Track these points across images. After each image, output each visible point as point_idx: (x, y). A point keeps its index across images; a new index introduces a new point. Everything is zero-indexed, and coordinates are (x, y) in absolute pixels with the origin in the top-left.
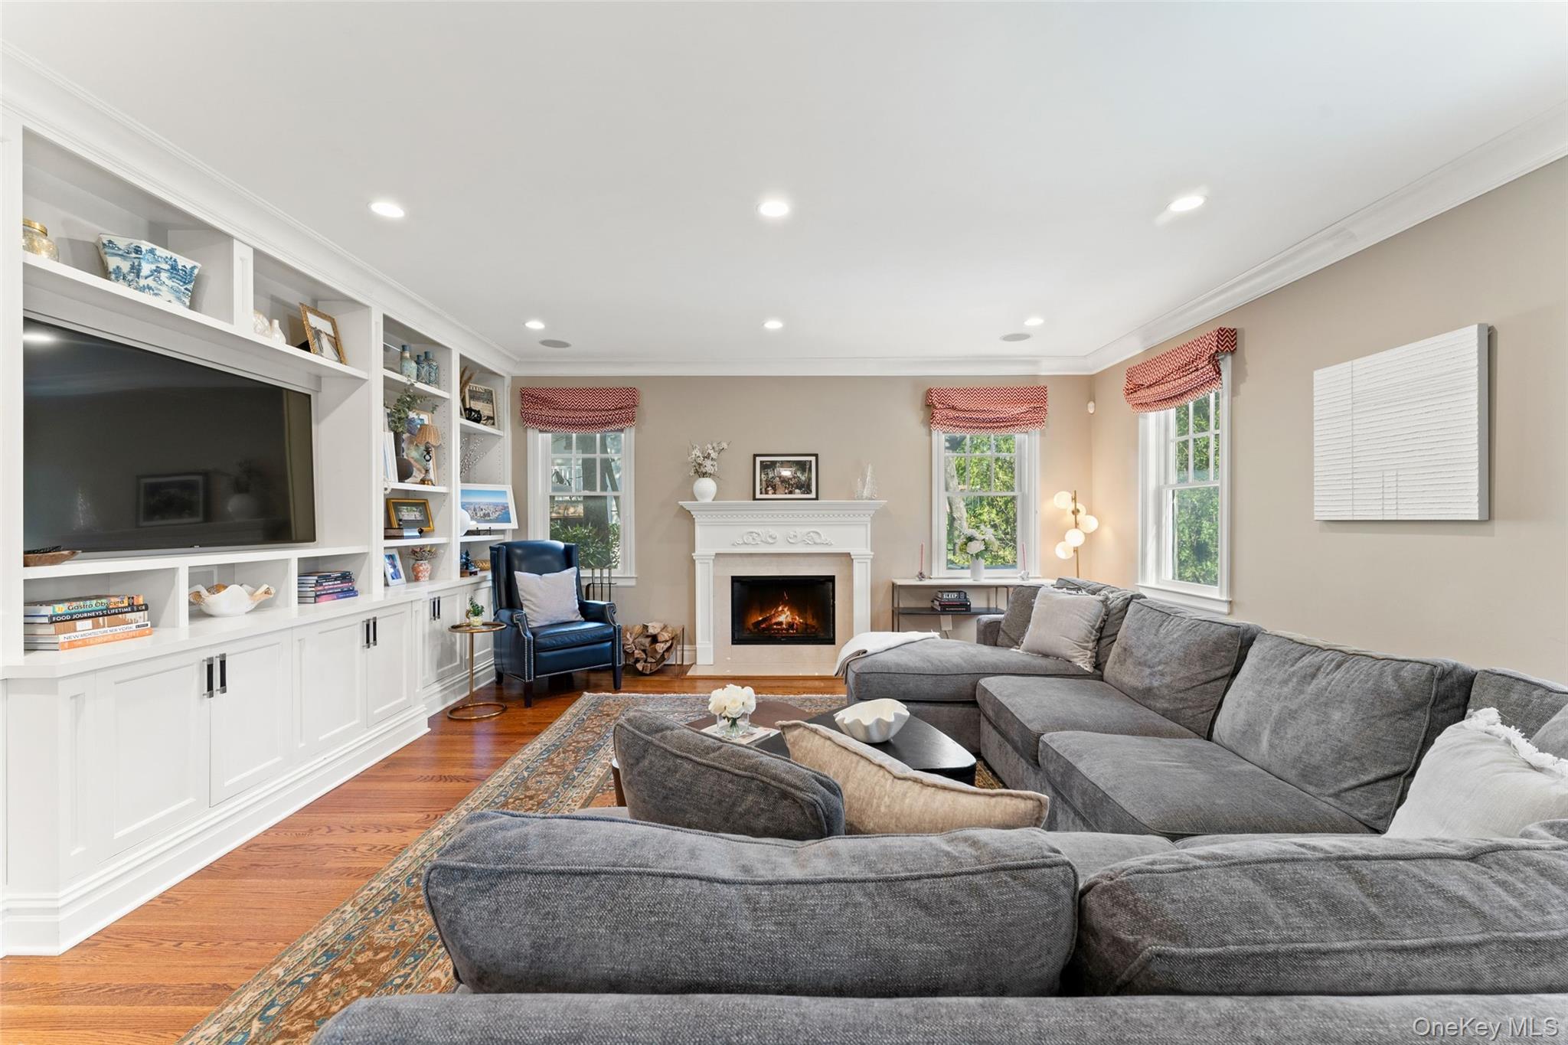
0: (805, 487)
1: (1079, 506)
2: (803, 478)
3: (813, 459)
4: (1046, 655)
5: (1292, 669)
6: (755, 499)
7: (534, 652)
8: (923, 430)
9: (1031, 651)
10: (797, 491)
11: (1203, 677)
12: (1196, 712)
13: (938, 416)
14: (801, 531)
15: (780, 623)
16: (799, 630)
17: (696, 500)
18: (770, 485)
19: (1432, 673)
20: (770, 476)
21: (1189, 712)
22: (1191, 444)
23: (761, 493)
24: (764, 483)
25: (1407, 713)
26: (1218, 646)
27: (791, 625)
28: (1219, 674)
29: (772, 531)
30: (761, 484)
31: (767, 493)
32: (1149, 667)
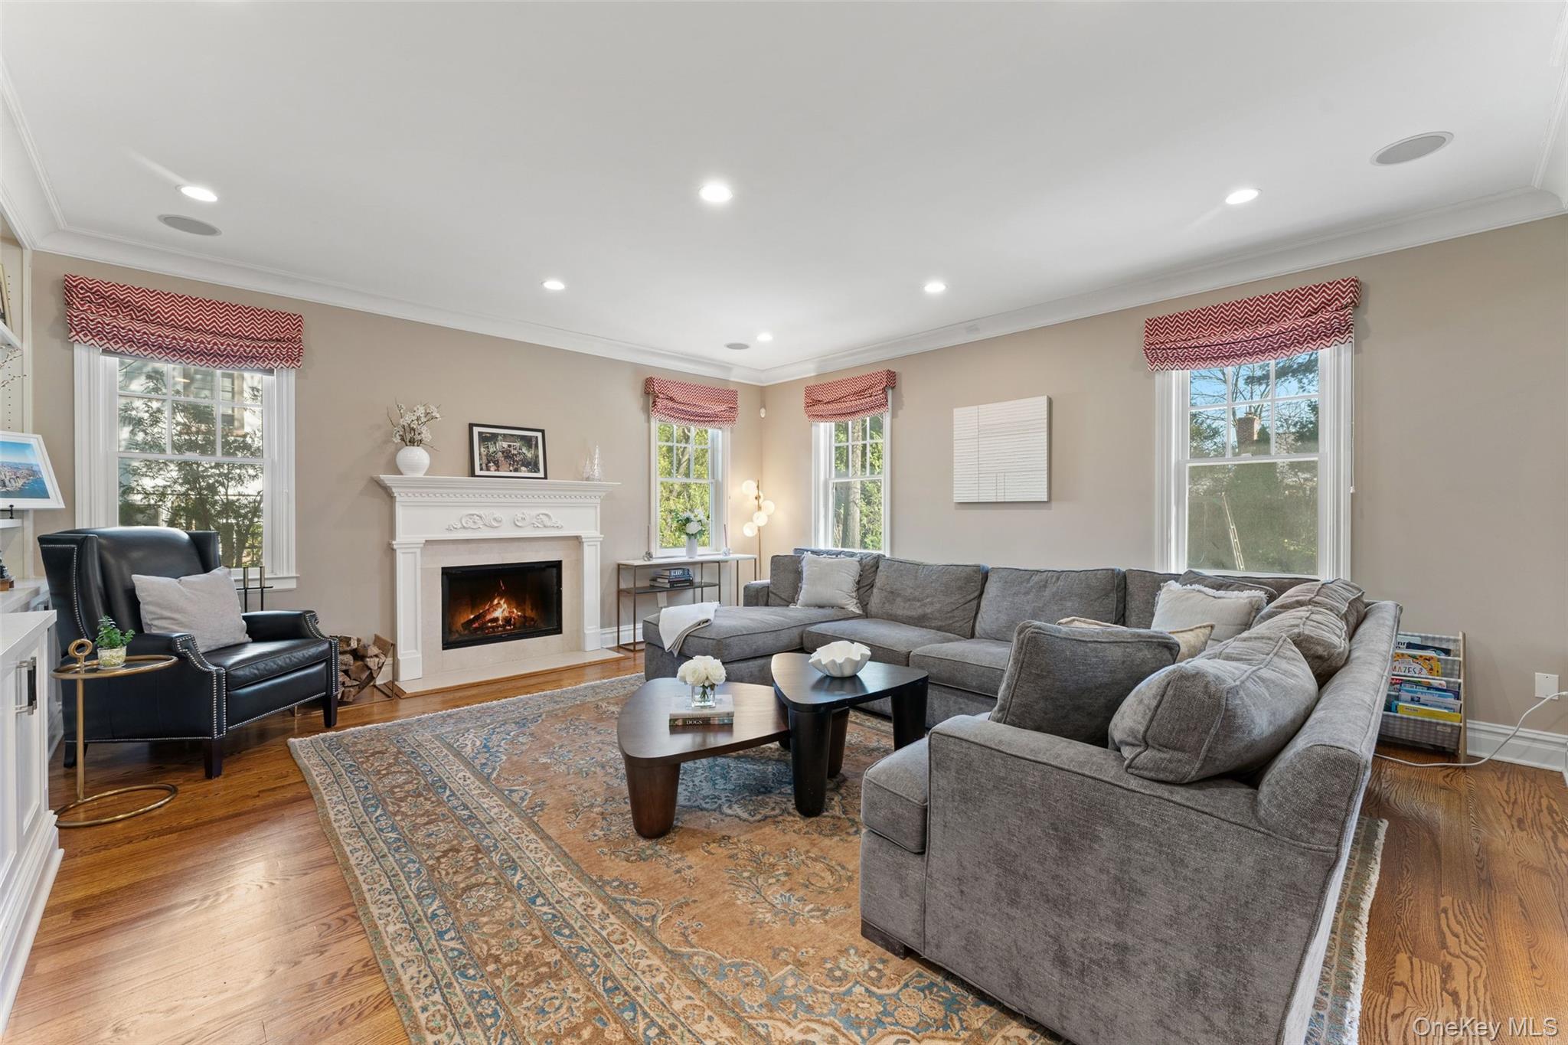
0: (533, 465)
1: (761, 494)
2: (529, 455)
3: (539, 435)
4: (821, 607)
5: (1029, 585)
6: (472, 474)
7: (227, 690)
8: (642, 417)
9: (807, 605)
10: (523, 468)
11: (962, 601)
12: (961, 623)
13: (659, 405)
14: (531, 513)
15: (496, 620)
16: (518, 625)
17: (401, 474)
18: (491, 460)
19: (1113, 574)
20: (491, 450)
21: (958, 624)
22: (868, 446)
23: (481, 469)
24: (484, 458)
25: (1107, 595)
26: (968, 580)
27: (507, 621)
28: (972, 597)
29: (498, 513)
30: (480, 459)
31: (488, 469)
32: (918, 601)
